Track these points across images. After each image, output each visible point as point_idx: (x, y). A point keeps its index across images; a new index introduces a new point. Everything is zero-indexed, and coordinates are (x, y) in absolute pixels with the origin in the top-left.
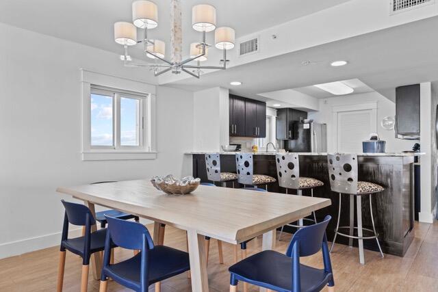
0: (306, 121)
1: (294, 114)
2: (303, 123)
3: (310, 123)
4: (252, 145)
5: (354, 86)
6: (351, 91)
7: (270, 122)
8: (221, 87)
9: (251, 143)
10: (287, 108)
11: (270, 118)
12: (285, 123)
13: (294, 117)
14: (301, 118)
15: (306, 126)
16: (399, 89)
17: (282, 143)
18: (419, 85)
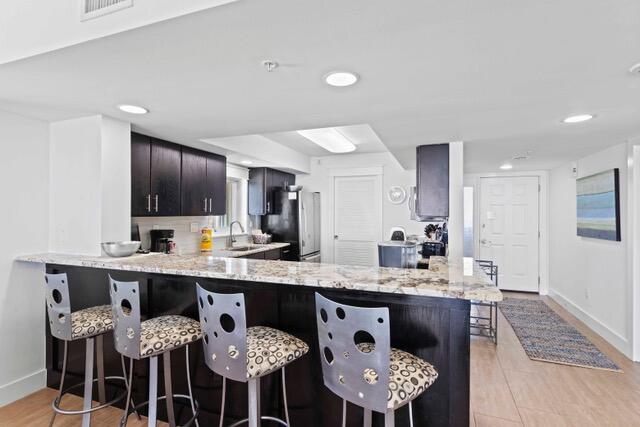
0: (292, 187)
1: (276, 176)
2: (288, 190)
3: (297, 192)
4: (202, 227)
5: (357, 142)
6: (352, 148)
7: (239, 188)
8: (105, 116)
9: (200, 224)
10: (264, 168)
11: (238, 181)
12: (261, 190)
13: (276, 182)
14: (286, 184)
15: (292, 196)
16: (421, 149)
17: (257, 221)
18: (448, 145)
